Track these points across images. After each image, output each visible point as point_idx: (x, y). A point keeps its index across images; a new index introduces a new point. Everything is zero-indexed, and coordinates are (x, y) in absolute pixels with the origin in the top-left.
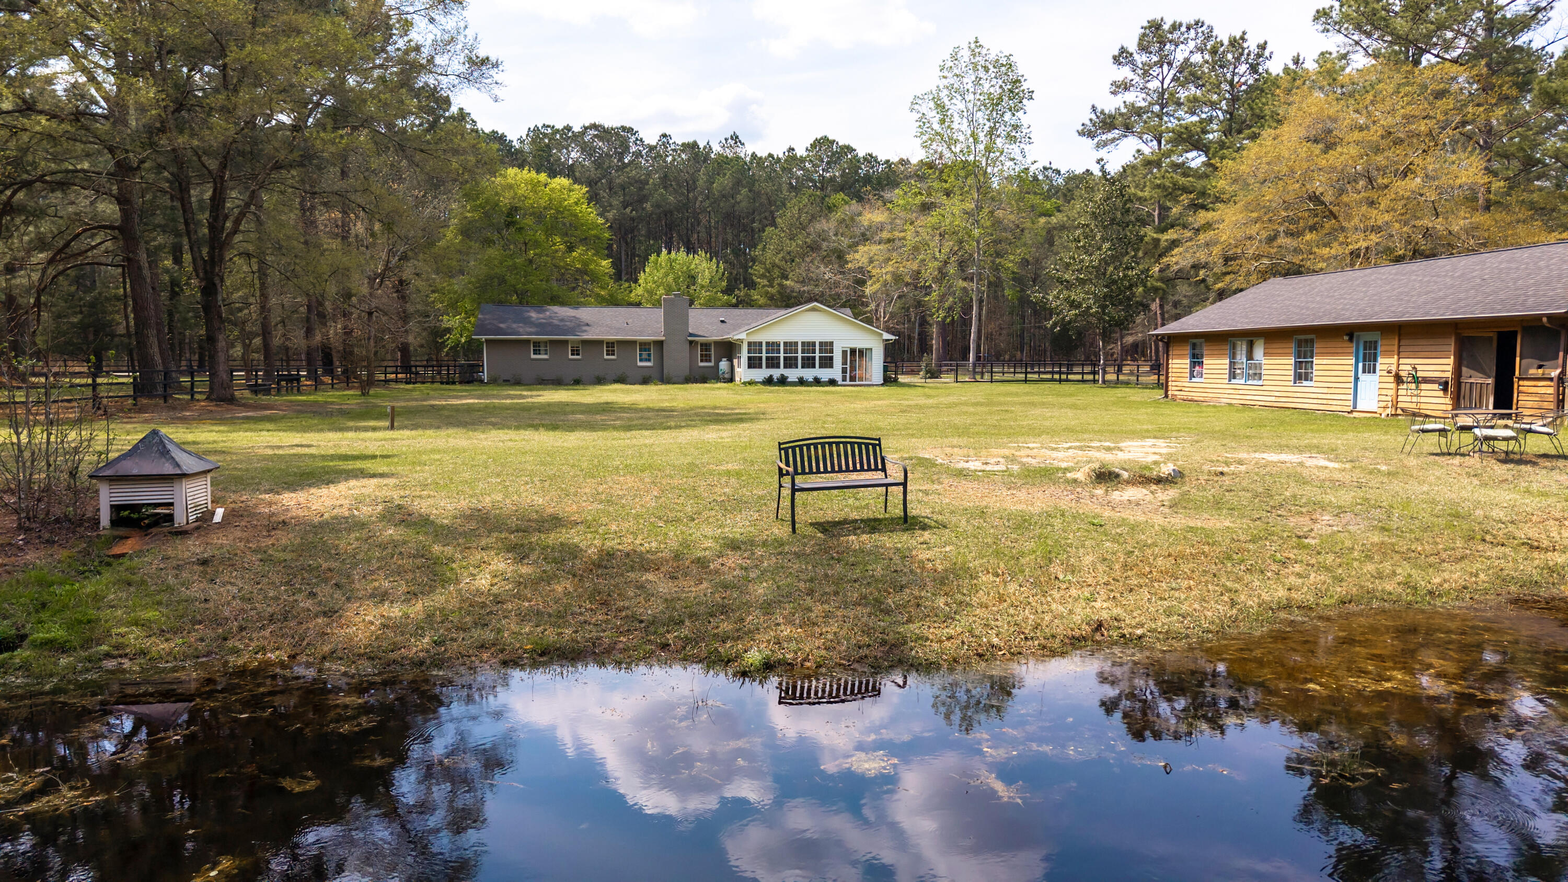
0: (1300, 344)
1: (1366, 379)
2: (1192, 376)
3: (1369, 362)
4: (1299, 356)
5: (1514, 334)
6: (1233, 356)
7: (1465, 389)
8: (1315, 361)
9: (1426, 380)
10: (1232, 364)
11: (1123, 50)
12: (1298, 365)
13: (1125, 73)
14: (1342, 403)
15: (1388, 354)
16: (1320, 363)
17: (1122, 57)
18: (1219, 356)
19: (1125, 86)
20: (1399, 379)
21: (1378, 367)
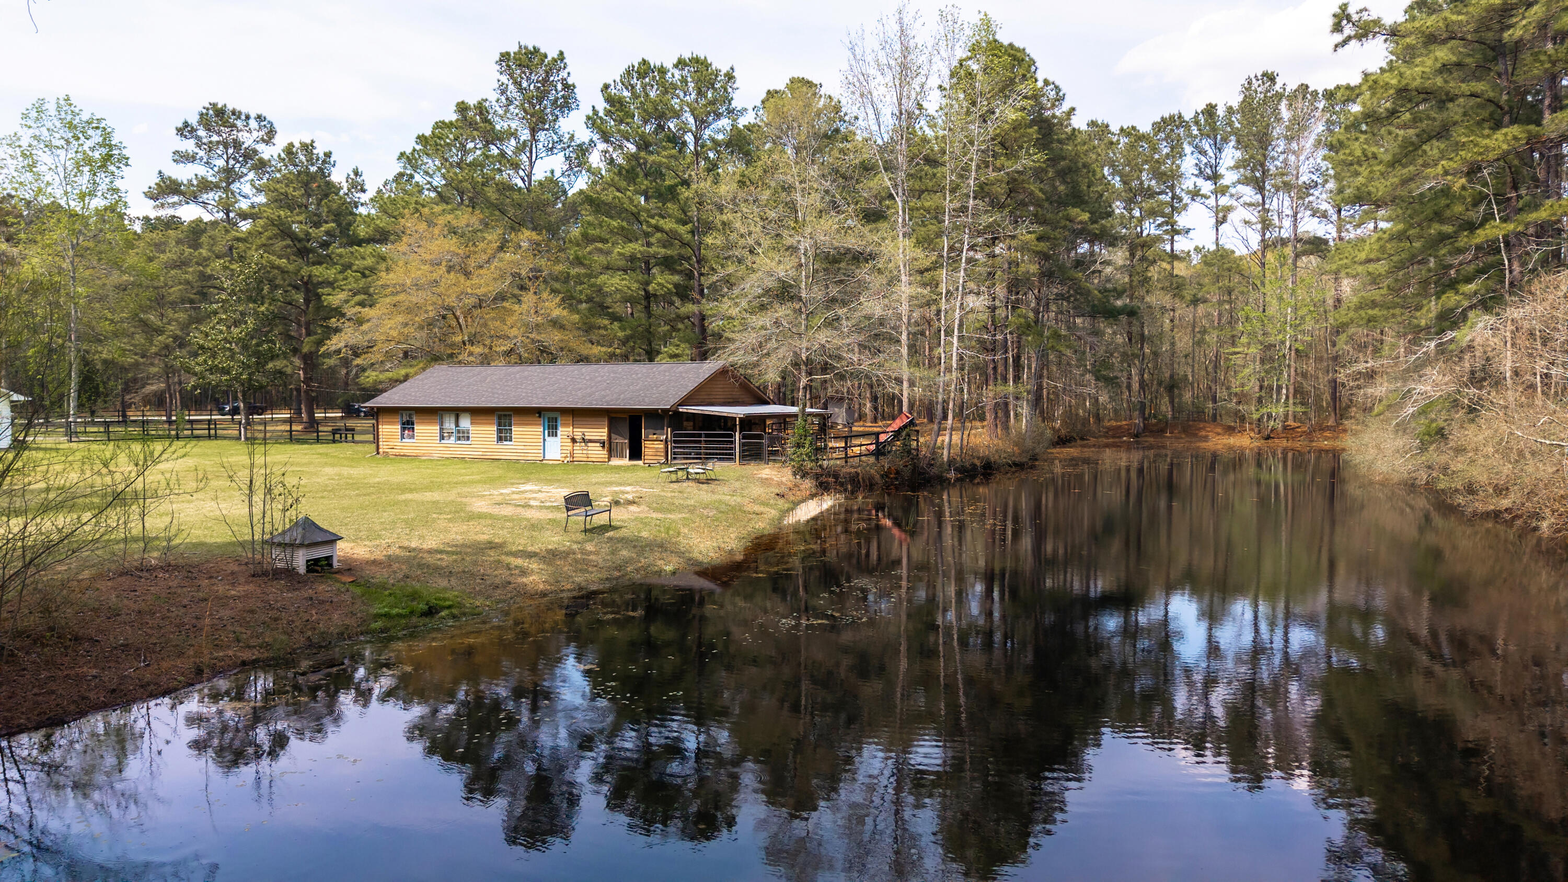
0: (500, 418)
1: (549, 440)
2: (403, 437)
3: (552, 430)
4: (499, 425)
5: (640, 417)
6: (442, 424)
7: (614, 446)
8: (513, 428)
9: (591, 441)
10: (441, 429)
11: (186, 124)
12: (499, 431)
13: (189, 145)
14: (534, 454)
15: (564, 425)
16: (517, 431)
17: (185, 130)
18: (431, 423)
19: (189, 158)
20: (574, 441)
21: (559, 433)
